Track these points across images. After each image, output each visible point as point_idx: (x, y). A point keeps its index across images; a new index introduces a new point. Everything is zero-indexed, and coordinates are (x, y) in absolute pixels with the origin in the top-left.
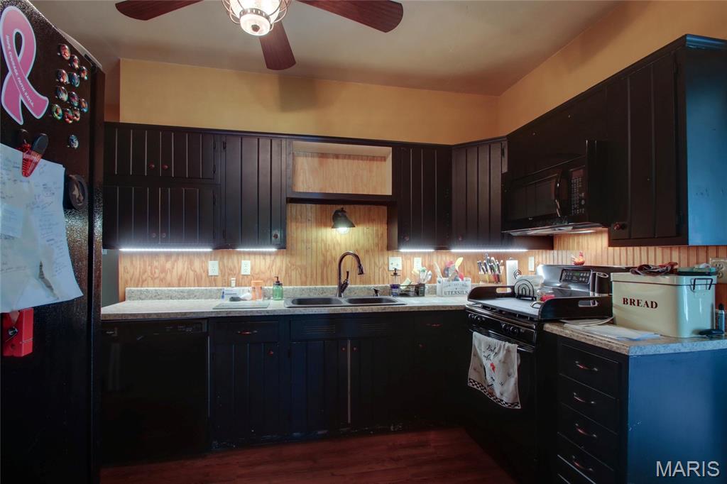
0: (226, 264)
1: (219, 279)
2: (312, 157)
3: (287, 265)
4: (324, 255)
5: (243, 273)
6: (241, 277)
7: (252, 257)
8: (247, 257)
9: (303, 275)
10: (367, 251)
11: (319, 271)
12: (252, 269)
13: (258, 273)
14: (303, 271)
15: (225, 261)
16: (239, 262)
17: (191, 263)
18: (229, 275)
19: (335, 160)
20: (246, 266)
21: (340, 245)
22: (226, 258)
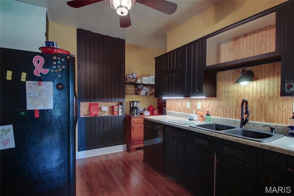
0: (192, 104)
1: (190, 110)
2: (229, 42)
3: (216, 105)
4: (237, 101)
5: (198, 108)
6: (197, 110)
7: (202, 101)
8: (200, 101)
9: (225, 111)
10: (271, 98)
11: (234, 110)
12: (201, 107)
13: (204, 109)
14: (225, 109)
15: (192, 102)
16: (197, 103)
17: (182, 103)
18: (193, 108)
19: (245, 38)
20: (199, 105)
21: (248, 94)
22: (192, 101)
